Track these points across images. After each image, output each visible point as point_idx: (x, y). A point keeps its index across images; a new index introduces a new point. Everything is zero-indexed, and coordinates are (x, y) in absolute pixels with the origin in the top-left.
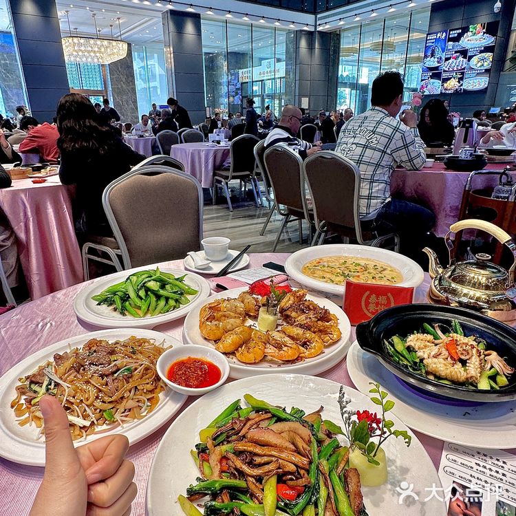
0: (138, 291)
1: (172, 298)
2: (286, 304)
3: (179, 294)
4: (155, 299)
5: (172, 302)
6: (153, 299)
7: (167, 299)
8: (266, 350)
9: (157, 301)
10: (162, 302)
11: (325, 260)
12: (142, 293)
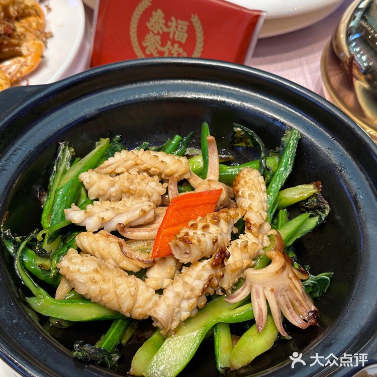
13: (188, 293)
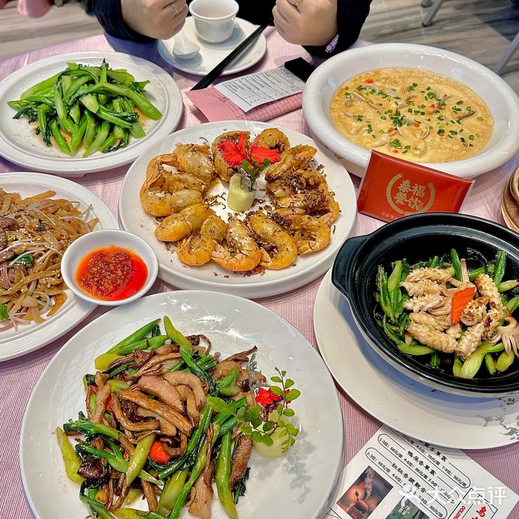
0: (69, 109)
1: (119, 126)
2: (275, 170)
3: (129, 121)
4: (93, 125)
5: (119, 132)
6: (90, 124)
7: (112, 127)
8: (214, 253)
9: (96, 128)
10: (103, 132)
11: (384, 73)
12: (74, 113)
13: (474, 339)
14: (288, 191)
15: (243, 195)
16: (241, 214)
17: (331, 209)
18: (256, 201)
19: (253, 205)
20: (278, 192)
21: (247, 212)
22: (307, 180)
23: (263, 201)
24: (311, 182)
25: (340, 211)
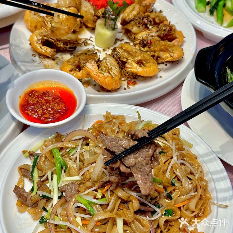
2: (128, 15)
14: (141, 28)
15: (108, 33)
16: (107, 50)
17: (177, 36)
18: (117, 40)
19: (115, 43)
20: (135, 29)
21: (112, 48)
22: (154, 19)
23: (122, 40)
24: (157, 20)
25: (184, 37)
